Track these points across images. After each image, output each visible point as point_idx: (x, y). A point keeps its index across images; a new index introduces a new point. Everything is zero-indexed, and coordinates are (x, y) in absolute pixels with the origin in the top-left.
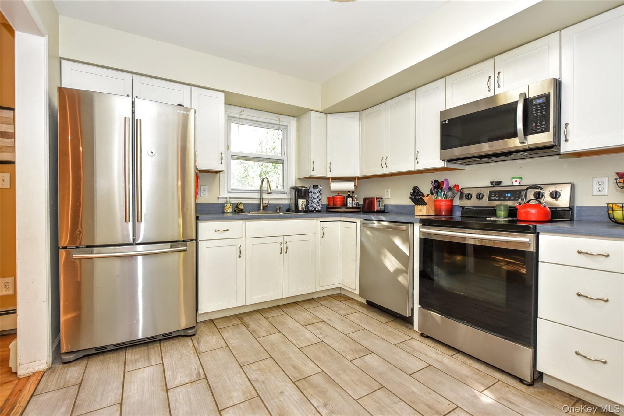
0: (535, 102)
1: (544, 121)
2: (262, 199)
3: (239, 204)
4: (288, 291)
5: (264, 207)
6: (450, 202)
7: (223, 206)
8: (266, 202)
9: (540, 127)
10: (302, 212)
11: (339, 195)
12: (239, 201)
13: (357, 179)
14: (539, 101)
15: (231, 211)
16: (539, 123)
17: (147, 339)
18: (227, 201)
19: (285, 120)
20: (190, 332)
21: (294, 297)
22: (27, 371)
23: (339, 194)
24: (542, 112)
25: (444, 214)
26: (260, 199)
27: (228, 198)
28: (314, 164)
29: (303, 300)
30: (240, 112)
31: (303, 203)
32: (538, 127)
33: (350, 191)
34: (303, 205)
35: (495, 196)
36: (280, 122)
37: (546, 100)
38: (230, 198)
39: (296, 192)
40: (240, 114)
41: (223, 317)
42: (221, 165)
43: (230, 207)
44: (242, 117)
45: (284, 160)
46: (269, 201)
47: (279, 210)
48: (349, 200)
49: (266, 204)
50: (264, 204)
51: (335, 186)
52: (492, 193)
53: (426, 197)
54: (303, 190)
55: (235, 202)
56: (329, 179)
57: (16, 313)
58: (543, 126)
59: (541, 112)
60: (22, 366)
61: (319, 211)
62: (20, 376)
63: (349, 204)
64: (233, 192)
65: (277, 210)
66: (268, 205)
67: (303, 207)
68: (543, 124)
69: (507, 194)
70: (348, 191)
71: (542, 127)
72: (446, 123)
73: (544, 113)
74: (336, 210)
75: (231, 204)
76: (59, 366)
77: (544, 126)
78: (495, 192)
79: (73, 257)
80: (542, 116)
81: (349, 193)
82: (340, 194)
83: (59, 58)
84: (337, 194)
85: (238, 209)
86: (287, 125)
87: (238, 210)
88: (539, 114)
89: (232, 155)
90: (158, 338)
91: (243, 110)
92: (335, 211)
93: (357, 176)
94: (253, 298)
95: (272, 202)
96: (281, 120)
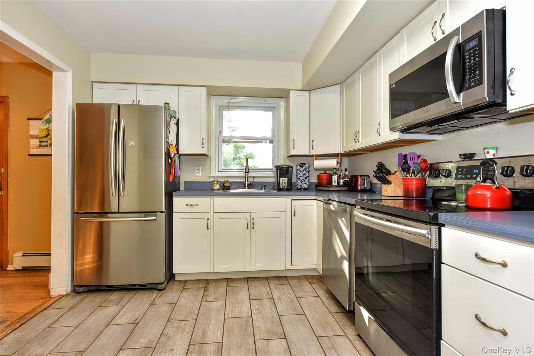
0: (468, 47)
1: (477, 71)
2: (247, 177)
3: (225, 182)
4: (256, 265)
5: (248, 185)
6: (419, 181)
7: (212, 183)
8: (251, 180)
9: (473, 80)
10: (284, 190)
11: (325, 173)
12: (226, 180)
13: (339, 156)
14: (472, 44)
15: (218, 188)
16: (472, 74)
17: (129, 286)
18: (215, 180)
19: (272, 102)
20: (160, 287)
21: (266, 271)
22: (55, 293)
23: (325, 171)
24: (476, 59)
25: (414, 195)
26: (246, 177)
27: (216, 177)
28: (294, 142)
29: (276, 277)
30: (229, 101)
31: (283, 181)
32: (472, 80)
33: (335, 169)
34: (284, 183)
35: (462, 174)
36: (267, 105)
37: (479, 43)
38: (217, 177)
39: (279, 170)
40: (229, 102)
41: (197, 280)
42: (203, 149)
43: (216, 185)
44: (230, 105)
45: (272, 140)
46: (254, 179)
47: (264, 188)
48: (335, 178)
49: (250, 182)
50: (249, 182)
51: (318, 163)
52: (460, 170)
53: (393, 174)
54: (285, 168)
55: (222, 180)
56: (313, 156)
57: (50, 255)
58: (476, 77)
59: (474, 60)
60: (53, 289)
61: (306, 189)
62: (52, 295)
63: (334, 182)
64: (224, 172)
65: (262, 187)
66: (253, 183)
67: (284, 185)
68: (477, 75)
69: (474, 171)
70: (334, 169)
71: (476, 79)
72: (394, 86)
73: (477, 59)
74: (324, 188)
75: (218, 182)
76: (73, 294)
77: (478, 77)
78: (462, 167)
79: (81, 220)
80: (475, 64)
81: (335, 171)
82: (327, 172)
83: (91, 82)
84: (324, 172)
85: (224, 186)
86: (275, 106)
87: (224, 188)
88: (472, 61)
89: (222, 139)
90: (137, 287)
91: (231, 99)
92: (319, 189)
93: (339, 152)
94: (221, 266)
95: (256, 180)
96: (268, 102)
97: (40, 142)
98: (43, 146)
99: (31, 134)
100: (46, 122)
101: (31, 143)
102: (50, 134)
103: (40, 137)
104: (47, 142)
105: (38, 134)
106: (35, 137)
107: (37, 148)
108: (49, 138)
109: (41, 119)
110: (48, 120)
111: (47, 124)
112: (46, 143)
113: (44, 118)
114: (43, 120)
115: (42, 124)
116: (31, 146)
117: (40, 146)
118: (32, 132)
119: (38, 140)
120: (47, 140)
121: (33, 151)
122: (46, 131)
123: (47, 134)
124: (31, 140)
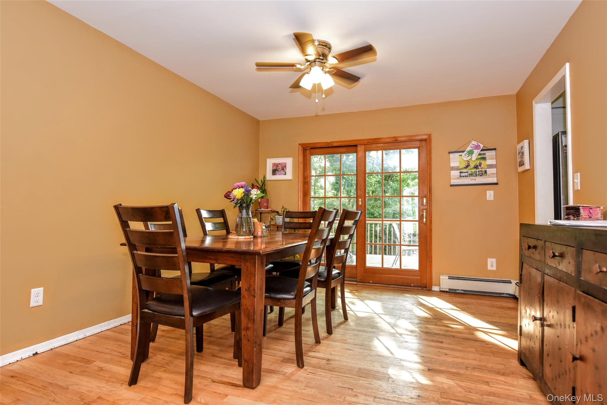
97: (461, 173)
98: (463, 176)
99: (451, 166)
100: (468, 154)
101: (451, 175)
102: (470, 165)
103: (460, 168)
104: (467, 172)
105: (459, 166)
106: (455, 169)
107: (458, 178)
108: (469, 168)
109: (463, 152)
110: (470, 152)
111: (469, 155)
112: (466, 174)
113: (466, 150)
114: (465, 153)
115: (465, 156)
116: (452, 177)
117: (460, 176)
118: (452, 164)
119: (459, 171)
120: (467, 171)
121: (453, 182)
122: (466, 162)
123: (467, 165)
124: (451, 172)
